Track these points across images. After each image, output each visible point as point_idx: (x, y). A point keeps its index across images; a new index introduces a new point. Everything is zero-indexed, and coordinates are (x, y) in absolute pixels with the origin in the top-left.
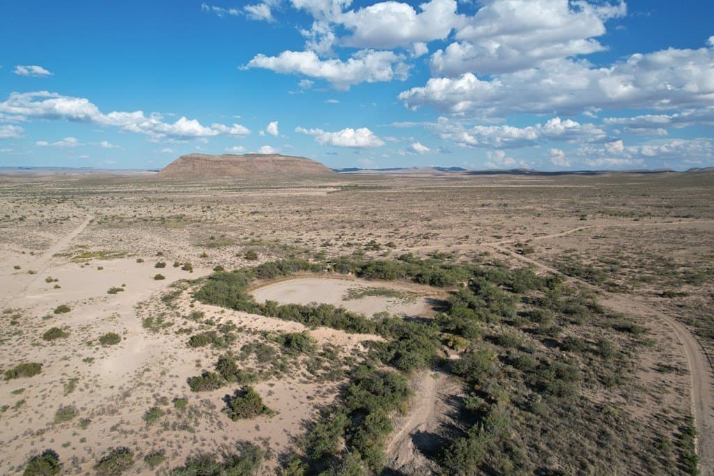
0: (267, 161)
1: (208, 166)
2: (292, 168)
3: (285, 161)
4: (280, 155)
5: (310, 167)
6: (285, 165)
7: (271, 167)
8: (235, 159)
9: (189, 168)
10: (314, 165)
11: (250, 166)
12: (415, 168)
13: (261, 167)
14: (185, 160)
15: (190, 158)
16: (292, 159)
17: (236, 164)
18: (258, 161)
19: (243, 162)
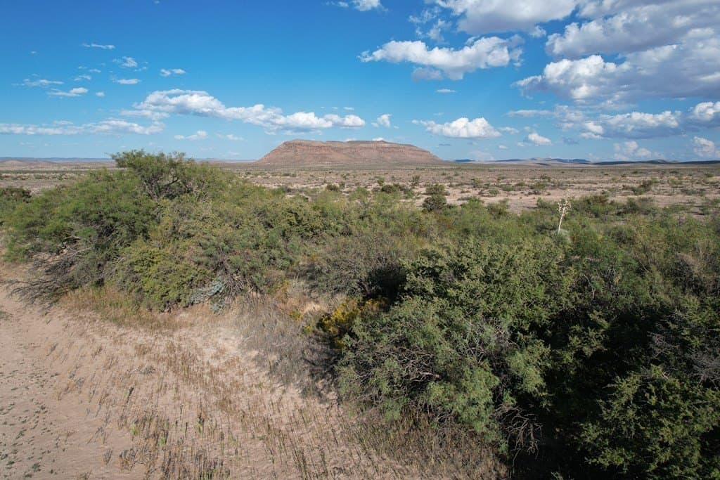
0: (371, 148)
1: (309, 152)
2: (397, 155)
3: (389, 148)
4: (385, 143)
5: (417, 155)
6: (390, 152)
7: (375, 153)
8: (338, 145)
9: (291, 153)
10: (421, 153)
11: (353, 153)
12: (533, 159)
13: (364, 154)
14: (288, 145)
15: (293, 144)
16: (396, 146)
17: (338, 150)
18: (362, 148)
19: (346, 148)
